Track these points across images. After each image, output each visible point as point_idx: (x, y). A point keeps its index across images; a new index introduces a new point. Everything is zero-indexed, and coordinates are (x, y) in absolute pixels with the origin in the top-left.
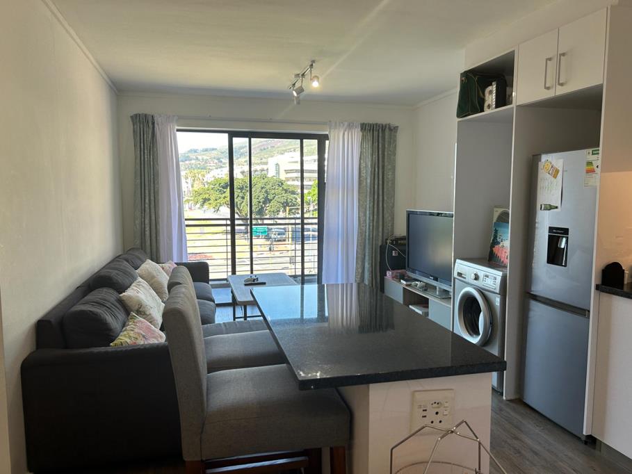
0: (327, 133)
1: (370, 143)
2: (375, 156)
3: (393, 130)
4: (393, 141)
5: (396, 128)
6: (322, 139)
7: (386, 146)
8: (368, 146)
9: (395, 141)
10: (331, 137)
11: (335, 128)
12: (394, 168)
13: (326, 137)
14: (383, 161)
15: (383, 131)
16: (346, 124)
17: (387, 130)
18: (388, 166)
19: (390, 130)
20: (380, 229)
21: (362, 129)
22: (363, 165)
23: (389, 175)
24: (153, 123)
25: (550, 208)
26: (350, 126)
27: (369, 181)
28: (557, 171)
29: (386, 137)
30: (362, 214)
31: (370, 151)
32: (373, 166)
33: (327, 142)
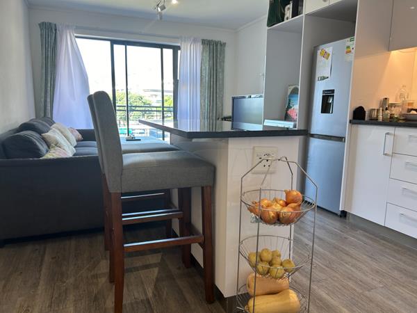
0: (179, 45)
1: (208, 53)
2: (211, 62)
3: (223, 45)
4: (223, 52)
5: (225, 44)
6: (176, 49)
7: (219, 56)
8: (206, 55)
9: (224, 53)
10: (182, 48)
11: (185, 41)
12: (223, 71)
13: (179, 48)
14: (216, 66)
15: (217, 45)
16: (192, 39)
17: (219, 45)
18: (219, 70)
19: (221, 45)
20: (215, 112)
21: (202, 42)
22: (203, 68)
23: (220, 75)
24: (56, 30)
25: (324, 78)
26: (195, 41)
27: (207, 78)
28: (329, 55)
29: (219, 50)
30: (202, 101)
31: (208, 58)
32: (210, 69)
33: (179, 52)
